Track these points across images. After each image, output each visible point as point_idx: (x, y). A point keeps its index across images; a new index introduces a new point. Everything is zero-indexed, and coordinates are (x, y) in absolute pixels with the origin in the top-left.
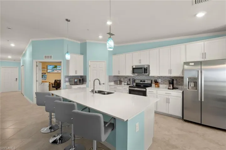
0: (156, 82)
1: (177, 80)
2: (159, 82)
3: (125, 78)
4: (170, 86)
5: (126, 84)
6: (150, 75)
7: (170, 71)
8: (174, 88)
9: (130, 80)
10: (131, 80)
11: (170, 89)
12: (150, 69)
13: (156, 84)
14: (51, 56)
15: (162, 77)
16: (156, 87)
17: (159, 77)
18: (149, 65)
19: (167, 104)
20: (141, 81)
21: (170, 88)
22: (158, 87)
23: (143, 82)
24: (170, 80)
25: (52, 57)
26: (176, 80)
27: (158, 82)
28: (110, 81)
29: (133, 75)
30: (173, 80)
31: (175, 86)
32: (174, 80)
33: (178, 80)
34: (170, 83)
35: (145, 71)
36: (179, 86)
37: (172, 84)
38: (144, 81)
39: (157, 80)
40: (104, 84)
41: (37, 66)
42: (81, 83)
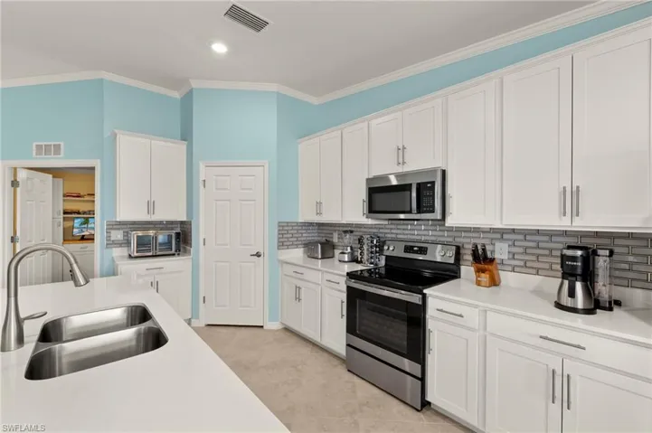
0: (483, 260)
1: (616, 250)
2: (497, 256)
3: (346, 232)
4: (572, 294)
5: (346, 258)
6: (449, 222)
7: (572, 199)
8: (595, 305)
9: (360, 241)
10: (365, 241)
11: (574, 310)
12: (449, 191)
13: (479, 271)
14: (59, 145)
15: (513, 231)
16: (478, 283)
17: (502, 233)
18: (444, 172)
19: (556, 407)
20: (408, 249)
21: (567, 301)
22: (494, 282)
23: (416, 252)
24: (570, 253)
25: (62, 147)
26: (612, 253)
27: (492, 260)
28: (282, 245)
29: (370, 222)
30: (590, 256)
31: (603, 288)
32: (595, 253)
33: (624, 250)
34: (568, 274)
35: (425, 201)
36: (628, 291)
37: (584, 280)
38: (423, 251)
39: (488, 248)
40: (258, 255)
41: (15, 184)
42: (173, 252)
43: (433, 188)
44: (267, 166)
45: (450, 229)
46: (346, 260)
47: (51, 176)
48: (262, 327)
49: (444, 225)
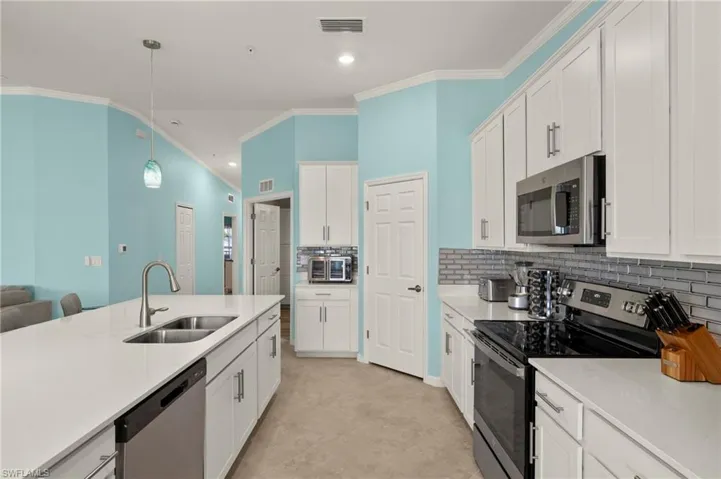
6: (614, 248)
14: (272, 181)
20: (588, 296)
23: (595, 302)
25: (273, 183)
38: (604, 298)
40: (418, 289)
41: (253, 216)
42: (343, 279)
43: (578, 191)
44: (426, 180)
45: (613, 262)
46: (517, 306)
47: (278, 208)
48: (422, 379)
49: (604, 254)
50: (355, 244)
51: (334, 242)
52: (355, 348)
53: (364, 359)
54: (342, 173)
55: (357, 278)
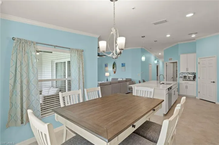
14: (172, 58)
40: (214, 82)
41: (167, 66)
42: (192, 80)
44: (216, 57)
48: (215, 103)
50: (195, 72)
51: (189, 71)
52: (195, 95)
53: (198, 98)
54: (191, 56)
55: (196, 80)
